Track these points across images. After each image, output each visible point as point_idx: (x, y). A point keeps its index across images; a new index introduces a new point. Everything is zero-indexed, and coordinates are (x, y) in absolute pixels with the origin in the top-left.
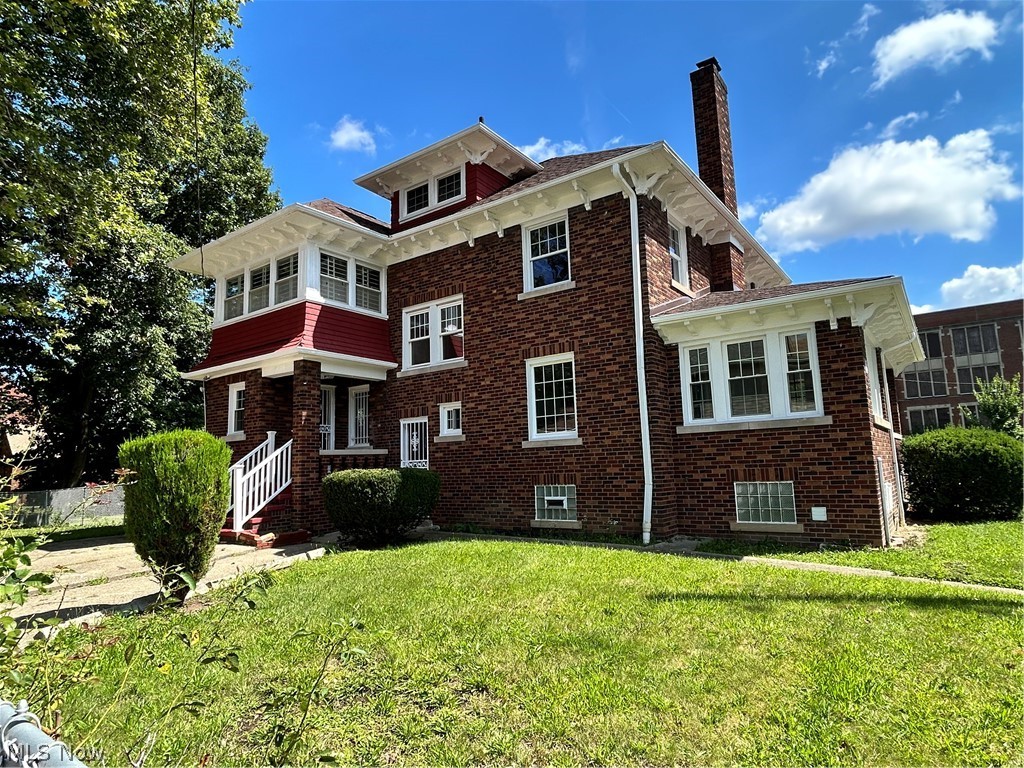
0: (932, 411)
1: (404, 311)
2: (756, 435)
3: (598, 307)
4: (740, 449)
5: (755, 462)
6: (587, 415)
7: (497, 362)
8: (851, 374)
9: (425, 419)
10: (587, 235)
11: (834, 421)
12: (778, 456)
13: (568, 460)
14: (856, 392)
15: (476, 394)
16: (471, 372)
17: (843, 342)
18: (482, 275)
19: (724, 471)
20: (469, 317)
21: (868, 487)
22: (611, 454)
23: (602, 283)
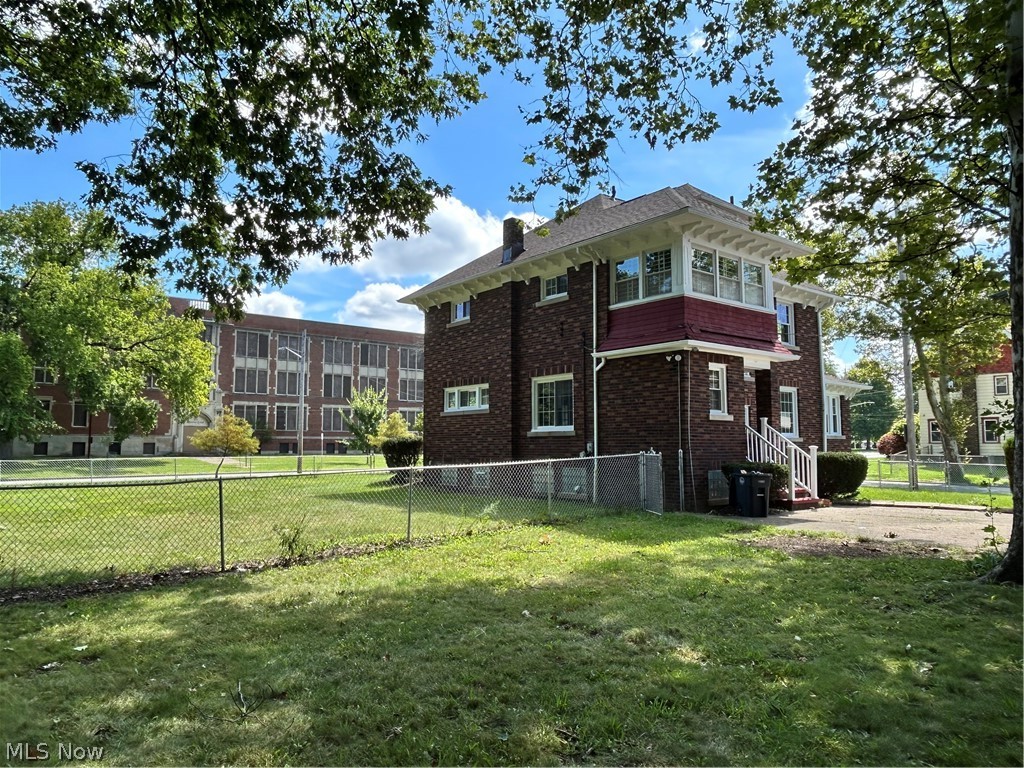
0: (253, 407)
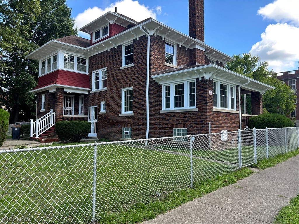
1: (93, 72)
2: (179, 114)
3: (139, 72)
4: (175, 118)
5: (178, 122)
6: (135, 106)
7: (114, 89)
8: (204, 95)
9: (96, 107)
10: (137, 49)
11: (198, 110)
12: (184, 121)
13: (130, 120)
14: (204, 101)
15: (109, 99)
16: (108, 92)
17: (202, 85)
18: (111, 61)
19: (171, 125)
20: (108, 74)
21: (205, 131)
22: (140, 118)
23: (140, 65)
